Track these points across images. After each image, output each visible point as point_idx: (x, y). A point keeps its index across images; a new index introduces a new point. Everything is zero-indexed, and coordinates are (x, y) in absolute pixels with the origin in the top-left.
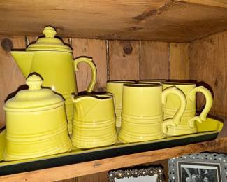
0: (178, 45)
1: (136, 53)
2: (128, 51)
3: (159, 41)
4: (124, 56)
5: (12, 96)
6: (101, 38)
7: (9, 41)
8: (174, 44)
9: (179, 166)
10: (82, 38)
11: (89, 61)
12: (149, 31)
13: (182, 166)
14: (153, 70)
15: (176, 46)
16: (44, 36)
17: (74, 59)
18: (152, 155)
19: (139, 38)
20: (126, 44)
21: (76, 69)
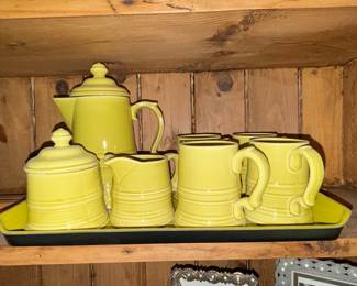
0: (320, 70)
1: (239, 90)
2: (226, 87)
3: (281, 67)
4: (219, 95)
5: (34, 154)
6: (183, 70)
7: (65, 83)
8: (311, 70)
9: (296, 280)
10: (155, 72)
11: (153, 106)
12: (249, 54)
13: (301, 280)
14: (270, 116)
15: (314, 73)
16: (92, 76)
17: (132, 104)
18: (213, 250)
19: (241, 66)
20: (223, 76)
21: (134, 118)
